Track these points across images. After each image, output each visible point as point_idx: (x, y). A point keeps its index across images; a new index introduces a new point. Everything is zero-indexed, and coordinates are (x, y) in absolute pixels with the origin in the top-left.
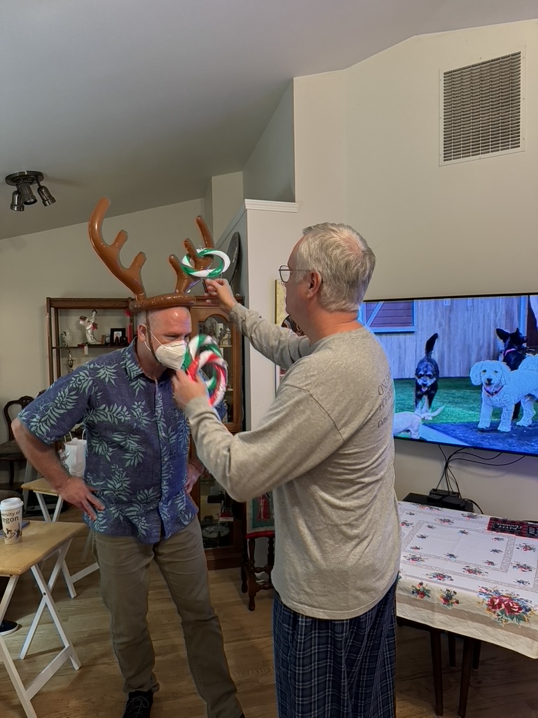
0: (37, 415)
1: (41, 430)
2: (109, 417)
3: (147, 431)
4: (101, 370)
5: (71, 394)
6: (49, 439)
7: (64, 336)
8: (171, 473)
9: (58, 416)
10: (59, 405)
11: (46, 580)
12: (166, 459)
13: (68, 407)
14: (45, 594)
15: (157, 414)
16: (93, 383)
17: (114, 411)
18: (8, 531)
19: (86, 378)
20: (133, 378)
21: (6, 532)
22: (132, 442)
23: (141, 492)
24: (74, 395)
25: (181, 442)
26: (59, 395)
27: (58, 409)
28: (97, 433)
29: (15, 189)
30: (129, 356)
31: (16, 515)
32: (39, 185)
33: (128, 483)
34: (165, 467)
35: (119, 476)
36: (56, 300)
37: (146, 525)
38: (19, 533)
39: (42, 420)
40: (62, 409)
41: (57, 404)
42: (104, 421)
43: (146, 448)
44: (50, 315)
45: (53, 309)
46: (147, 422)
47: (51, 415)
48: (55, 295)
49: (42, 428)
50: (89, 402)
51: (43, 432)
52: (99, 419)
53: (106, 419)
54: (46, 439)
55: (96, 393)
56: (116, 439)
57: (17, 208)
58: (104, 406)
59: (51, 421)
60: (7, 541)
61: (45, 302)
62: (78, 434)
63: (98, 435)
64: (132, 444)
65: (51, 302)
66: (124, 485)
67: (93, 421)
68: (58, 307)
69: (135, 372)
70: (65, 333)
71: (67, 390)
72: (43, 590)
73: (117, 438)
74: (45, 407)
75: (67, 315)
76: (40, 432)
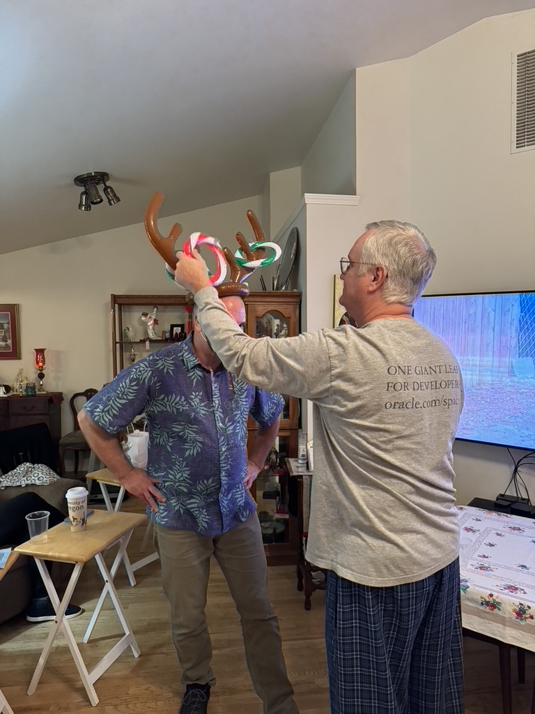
0: (100, 405)
1: (104, 420)
2: (168, 407)
3: (204, 421)
4: (160, 361)
5: (132, 384)
6: (111, 428)
7: (127, 331)
8: (230, 464)
9: (120, 406)
10: (120, 395)
11: (109, 567)
12: (224, 449)
13: (129, 398)
14: (107, 581)
15: (214, 404)
16: (152, 374)
17: (172, 401)
18: (74, 519)
19: (146, 369)
20: (190, 368)
21: (72, 520)
22: (190, 432)
23: (201, 482)
24: (135, 385)
25: (238, 433)
26: (121, 385)
27: (120, 399)
28: (158, 425)
29: (83, 189)
30: (186, 348)
31: (81, 504)
32: (105, 185)
33: (188, 473)
34: (223, 457)
35: (179, 466)
36: (120, 297)
37: (207, 517)
38: (84, 521)
39: (105, 410)
40: (124, 399)
41: (119, 394)
42: (163, 411)
43: (204, 438)
44: (114, 311)
45: (117, 306)
46: (205, 412)
47: (113, 405)
48: (120, 292)
49: (105, 418)
50: (149, 392)
51: (105, 422)
52: (159, 410)
53: (165, 409)
54: (109, 428)
55: (155, 383)
56: (174, 429)
57: (85, 208)
58: (163, 396)
59: (113, 411)
60: (72, 529)
61: (109, 299)
62: (139, 426)
63: (159, 427)
64: (190, 434)
65: (115, 298)
66: (185, 475)
67: (153, 412)
68: (121, 303)
69: (192, 363)
70: (128, 328)
71: (128, 381)
72: (105, 577)
73: (177, 428)
74: (108, 397)
75: (130, 311)
76: (103, 422)
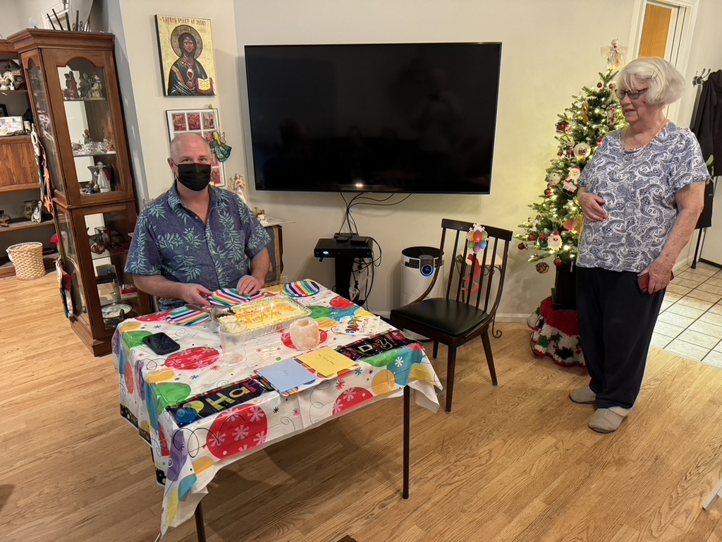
2: (166, 244)
12: (220, 270)
17: (168, 239)
46: (198, 244)
53: (164, 247)
58: (160, 236)
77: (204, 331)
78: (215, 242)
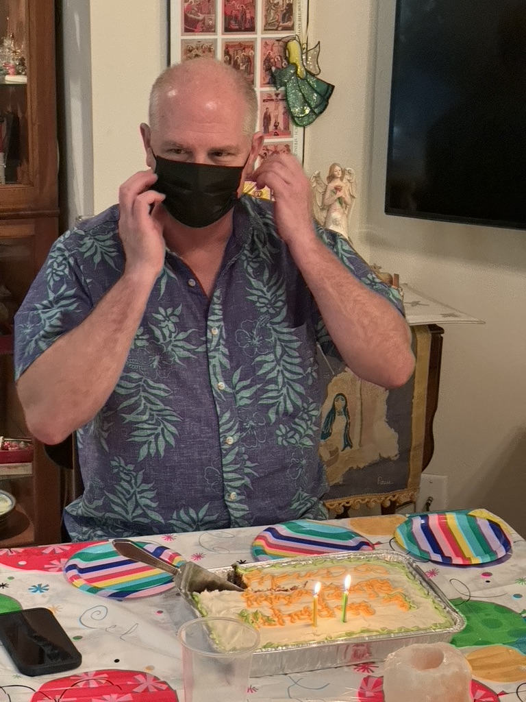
77: (156, 624)
78: (230, 357)
